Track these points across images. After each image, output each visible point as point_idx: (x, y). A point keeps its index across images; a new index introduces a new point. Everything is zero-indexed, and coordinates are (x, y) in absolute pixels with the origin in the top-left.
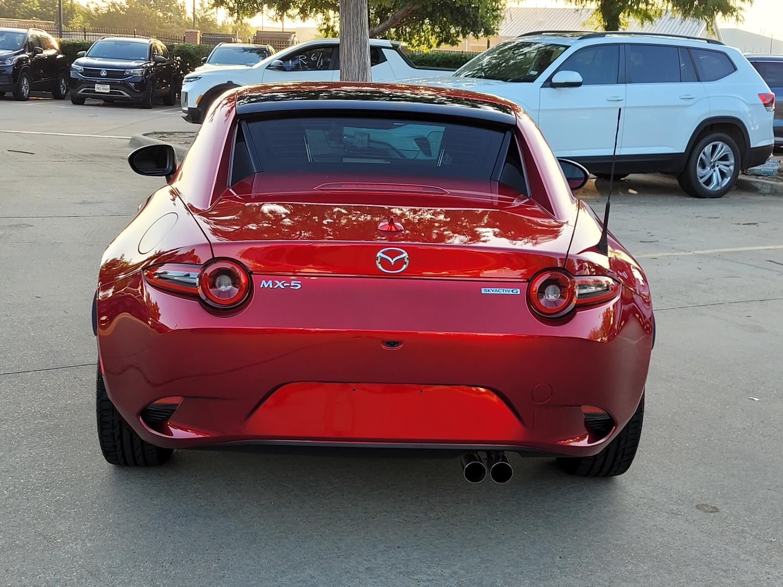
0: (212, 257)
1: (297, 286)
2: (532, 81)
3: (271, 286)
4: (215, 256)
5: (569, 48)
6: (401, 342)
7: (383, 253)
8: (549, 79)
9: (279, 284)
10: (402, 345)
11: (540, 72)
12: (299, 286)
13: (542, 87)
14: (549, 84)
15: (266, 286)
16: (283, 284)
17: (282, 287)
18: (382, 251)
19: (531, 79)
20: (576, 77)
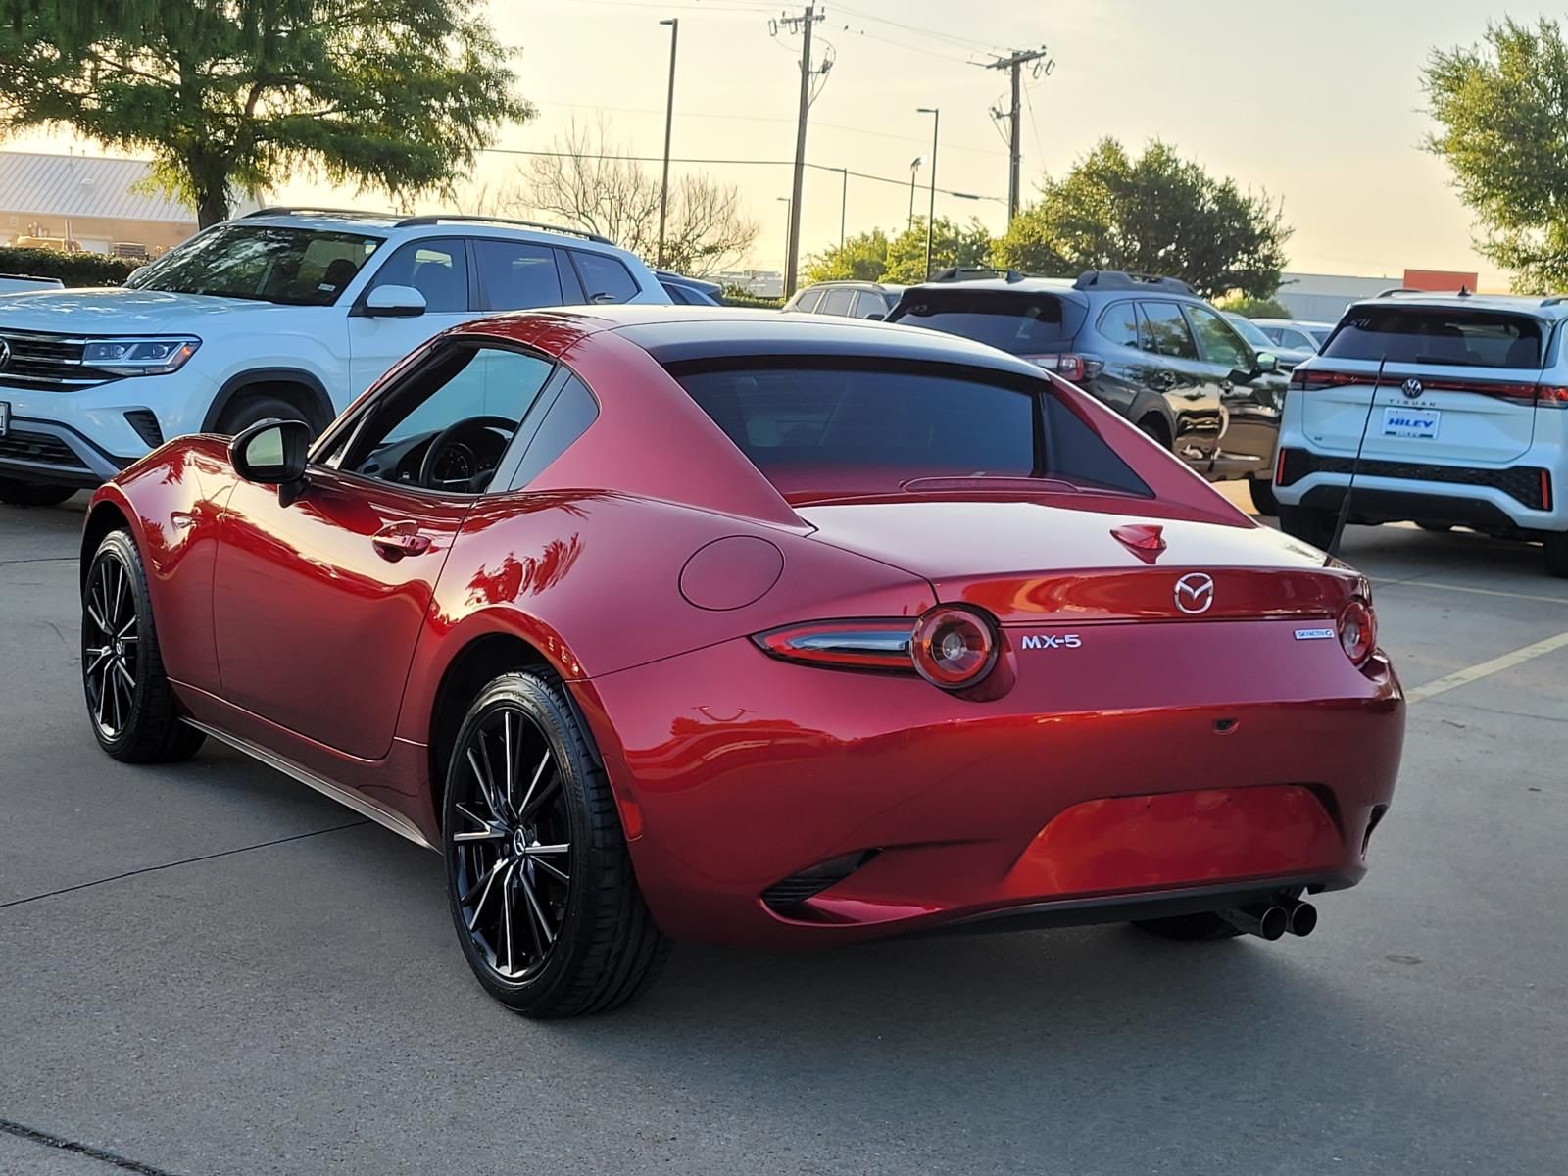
0: (935, 603)
1: (1075, 643)
2: (331, 303)
3: (1039, 646)
4: (941, 602)
5: (387, 242)
6: (1236, 720)
7: (1185, 582)
8: (361, 300)
9: (1049, 641)
10: (1237, 725)
11: (341, 288)
12: (1079, 643)
13: (349, 316)
14: (360, 309)
15: (1032, 646)
16: (1054, 640)
17: (1056, 646)
18: (1184, 579)
19: (329, 300)
20: (412, 297)
